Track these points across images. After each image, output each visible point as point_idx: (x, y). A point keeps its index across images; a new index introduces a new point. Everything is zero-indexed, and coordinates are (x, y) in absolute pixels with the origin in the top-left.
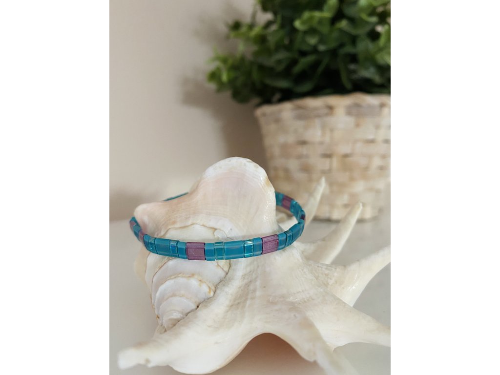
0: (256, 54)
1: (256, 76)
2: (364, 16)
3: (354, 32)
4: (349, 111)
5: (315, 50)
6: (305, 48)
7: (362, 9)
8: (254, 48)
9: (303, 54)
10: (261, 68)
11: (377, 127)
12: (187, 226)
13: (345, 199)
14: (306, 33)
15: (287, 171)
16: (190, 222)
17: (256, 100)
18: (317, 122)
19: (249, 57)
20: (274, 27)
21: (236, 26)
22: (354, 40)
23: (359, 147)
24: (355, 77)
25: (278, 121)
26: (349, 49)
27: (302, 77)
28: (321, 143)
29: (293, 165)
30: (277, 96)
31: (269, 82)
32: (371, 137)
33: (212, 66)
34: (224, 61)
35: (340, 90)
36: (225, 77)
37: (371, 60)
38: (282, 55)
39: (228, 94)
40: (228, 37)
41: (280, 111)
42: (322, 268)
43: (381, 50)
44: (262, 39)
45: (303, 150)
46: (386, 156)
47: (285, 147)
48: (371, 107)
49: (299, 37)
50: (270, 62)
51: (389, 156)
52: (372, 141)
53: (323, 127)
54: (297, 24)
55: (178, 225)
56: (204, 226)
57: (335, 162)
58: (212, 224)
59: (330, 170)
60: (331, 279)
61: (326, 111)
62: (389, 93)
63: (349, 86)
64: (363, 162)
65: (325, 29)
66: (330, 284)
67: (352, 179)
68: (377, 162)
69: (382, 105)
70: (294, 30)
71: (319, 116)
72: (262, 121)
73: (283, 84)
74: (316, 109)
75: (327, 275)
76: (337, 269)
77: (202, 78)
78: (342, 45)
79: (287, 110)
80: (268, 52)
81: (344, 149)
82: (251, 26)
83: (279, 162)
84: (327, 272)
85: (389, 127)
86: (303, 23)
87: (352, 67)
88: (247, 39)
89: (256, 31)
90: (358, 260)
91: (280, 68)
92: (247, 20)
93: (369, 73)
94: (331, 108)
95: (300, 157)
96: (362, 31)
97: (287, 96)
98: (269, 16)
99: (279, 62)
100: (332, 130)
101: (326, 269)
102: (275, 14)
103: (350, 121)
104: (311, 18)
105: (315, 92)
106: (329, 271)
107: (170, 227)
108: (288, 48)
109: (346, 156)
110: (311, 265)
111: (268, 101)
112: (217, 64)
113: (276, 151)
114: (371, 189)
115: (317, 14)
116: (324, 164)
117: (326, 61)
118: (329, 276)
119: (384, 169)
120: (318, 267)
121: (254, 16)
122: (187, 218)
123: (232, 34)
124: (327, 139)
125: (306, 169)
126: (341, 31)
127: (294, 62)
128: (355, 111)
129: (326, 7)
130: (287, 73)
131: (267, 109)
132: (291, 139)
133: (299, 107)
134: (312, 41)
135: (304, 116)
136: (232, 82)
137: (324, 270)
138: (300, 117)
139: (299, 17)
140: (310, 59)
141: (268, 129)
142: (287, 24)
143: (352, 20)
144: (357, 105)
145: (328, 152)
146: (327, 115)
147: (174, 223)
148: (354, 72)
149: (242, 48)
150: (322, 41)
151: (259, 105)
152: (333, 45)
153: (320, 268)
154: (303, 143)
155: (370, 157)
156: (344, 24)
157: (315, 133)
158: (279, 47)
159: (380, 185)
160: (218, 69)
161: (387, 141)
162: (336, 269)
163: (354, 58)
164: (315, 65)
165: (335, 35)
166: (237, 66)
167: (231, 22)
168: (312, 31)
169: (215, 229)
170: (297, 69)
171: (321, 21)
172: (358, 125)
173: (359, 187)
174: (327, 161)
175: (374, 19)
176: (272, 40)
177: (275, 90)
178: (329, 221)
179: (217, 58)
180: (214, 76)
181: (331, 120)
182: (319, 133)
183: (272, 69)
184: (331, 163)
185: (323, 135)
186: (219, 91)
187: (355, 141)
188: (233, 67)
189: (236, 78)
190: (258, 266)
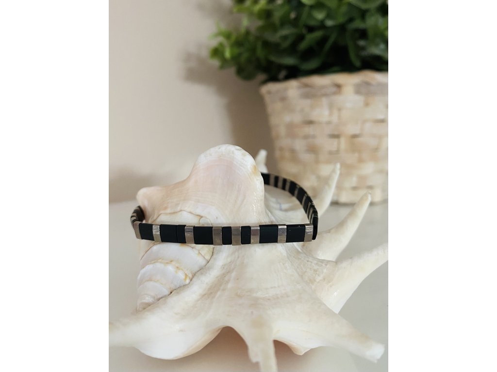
0: (262, 29)
1: (260, 53)
3: (363, 7)
4: (359, 90)
5: (322, 26)
6: (312, 23)
8: (260, 23)
9: (311, 29)
10: (266, 44)
12: (176, 212)
13: (353, 181)
14: (312, 7)
15: (293, 151)
16: (179, 209)
17: (262, 77)
18: (325, 101)
19: (254, 32)
22: (363, 14)
23: (368, 126)
24: (364, 53)
25: (283, 99)
26: (358, 24)
27: (308, 54)
28: (329, 123)
29: (299, 145)
30: (283, 74)
31: (273, 58)
32: (381, 117)
33: (214, 43)
34: (228, 36)
35: (349, 68)
36: (228, 54)
37: (381, 36)
38: (286, 31)
39: (232, 71)
40: (231, 12)
41: (286, 89)
42: (311, 262)
44: (267, 14)
45: (309, 130)
47: (291, 127)
48: (381, 85)
49: (306, 9)
50: (274, 37)
52: (381, 121)
53: (331, 107)
55: (169, 211)
56: (190, 213)
57: (343, 143)
58: (199, 211)
59: (338, 151)
60: (319, 275)
61: (334, 89)
63: (358, 63)
64: (373, 142)
65: (333, 4)
66: (317, 280)
67: (361, 161)
70: (301, 5)
71: (326, 95)
72: (267, 99)
73: (289, 61)
74: (323, 87)
75: (315, 271)
76: (328, 266)
77: (205, 54)
79: (292, 88)
80: (274, 28)
81: (352, 129)
84: (316, 267)
87: (362, 43)
88: (251, 14)
90: (351, 258)
91: (286, 44)
93: (379, 50)
94: (339, 86)
95: (306, 137)
96: (372, 6)
97: (293, 73)
99: (285, 38)
100: (340, 110)
101: (317, 264)
103: (359, 99)
105: (322, 70)
106: (318, 267)
107: (161, 212)
108: (295, 23)
109: (355, 136)
110: (300, 259)
111: (273, 78)
112: (221, 39)
113: (282, 131)
116: (330, 145)
117: (333, 37)
118: (318, 273)
120: (308, 261)
122: (177, 205)
123: (236, 8)
124: (335, 119)
125: (313, 150)
127: (301, 38)
128: (365, 90)
130: (292, 49)
131: (272, 87)
132: (297, 118)
133: (306, 86)
134: (320, 15)
135: (310, 94)
136: (235, 59)
137: (313, 264)
138: (306, 96)
140: (318, 34)
141: (274, 107)
144: (367, 84)
145: (336, 133)
146: (335, 93)
147: (166, 208)
148: (363, 48)
149: (247, 23)
150: (329, 16)
151: (265, 82)
152: (341, 20)
153: (310, 263)
154: (310, 123)
155: (381, 137)
157: (322, 113)
158: (285, 21)
160: (221, 45)
162: (326, 265)
163: (363, 34)
164: (323, 41)
165: (344, 9)
166: (241, 41)
168: (319, 5)
169: (202, 217)
170: (303, 45)
172: (367, 104)
173: (369, 168)
174: (335, 141)
176: (277, 15)
177: (280, 67)
178: (336, 203)
179: (220, 34)
180: (217, 52)
181: (339, 99)
182: (326, 113)
183: (277, 45)
184: (339, 144)
185: (331, 114)
186: (222, 67)
187: (364, 122)
188: (238, 44)
189: (240, 55)
190: (238, 257)
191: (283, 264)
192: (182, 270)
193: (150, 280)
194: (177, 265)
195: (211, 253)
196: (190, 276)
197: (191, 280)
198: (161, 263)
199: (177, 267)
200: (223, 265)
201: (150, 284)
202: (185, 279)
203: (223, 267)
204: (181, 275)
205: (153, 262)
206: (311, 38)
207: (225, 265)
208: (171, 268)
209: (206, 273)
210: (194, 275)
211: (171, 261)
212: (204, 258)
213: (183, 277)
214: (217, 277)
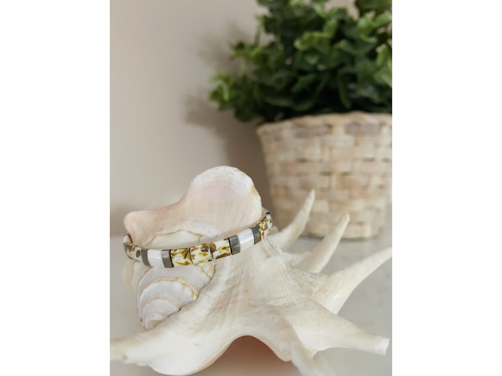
0: (257, 73)
1: (257, 94)
2: (363, 37)
3: (353, 52)
4: (348, 130)
5: (315, 70)
6: (306, 68)
7: (362, 30)
8: (254, 67)
9: (302, 73)
10: (263, 87)
11: (377, 146)
12: (174, 233)
14: (305, 53)
15: (287, 188)
16: (177, 229)
17: (259, 119)
18: (317, 140)
19: (253, 78)
21: (240, 46)
22: (353, 59)
23: (358, 165)
24: (354, 96)
25: (278, 139)
26: (348, 69)
27: (302, 96)
28: (321, 161)
29: (293, 182)
30: (280, 115)
31: (270, 101)
32: (370, 156)
33: (214, 86)
34: (226, 80)
35: (341, 109)
36: (226, 96)
37: (369, 79)
38: (282, 74)
39: (230, 113)
40: (232, 58)
41: (281, 130)
43: (378, 69)
44: (263, 58)
45: (302, 168)
46: (387, 175)
47: (285, 165)
48: (369, 125)
49: (299, 56)
50: (270, 81)
51: (390, 175)
52: (371, 160)
53: (323, 145)
54: (298, 44)
55: (165, 232)
56: (190, 232)
57: (334, 180)
58: (199, 231)
59: (329, 189)
60: (315, 287)
61: (325, 129)
62: (390, 112)
63: (348, 105)
64: (363, 180)
65: (324, 49)
66: (314, 291)
67: (351, 197)
68: (376, 181)
69: (382, 125)
70: (295, 50)
71: (318, 135)
72: (264, 139)
73: (284, 103)
74: (315, 127)
75: (311, 283)
76: (322, 278)
77: (205, 97)
78: (342, 65)
79: (286, 128)
80: (269, 71)
81: (343, 167)
82: (254, 47)
83: (278, 179)
84: (311, 280)
85: (391, 146)
86: (303, 43)
87: (352, 86)
88: (248, 58)
89: (257, 51)
90: (343, 269)
91: (280, 87)
92: (251, 40)
93: (368, 92)
94: (330, 126)
95: (299, 175)
96: (361, 52)
97: (289, 114)
99: (280, 81)
100: (331, 149)
101: (311, 277)
102: (276, 35)
103: (349, 139)
104: (311, 38)
105: (314, 111)
106: (313, 280)
107: (157, 234)
108: (289, 68)
109: (345, 174)
110: (295, 273)
111: (270, 120)
112: (220, 83)
113: (277, 169)
114: (370, 208)
115: (317, 35)
116: (324, 182)
117: (325, 79)
118: (313, 284)
119: (385, 188)
120: (302, 275)
121: (257, 37)
124: (326, 157)
125: (305, 186)
126: (341, 51)
127: (294, 81)
128: (354, 130)
129: (325, 28)
130: (286, 92)
131: (269, 128)
132: (290, 157)
133: (300, 126)
134: (312, 60)
135: (304, 134)
136: (233, 101)
137: (308, 277)
138: (300, 136)
139: (300, 37)
140: (310, 78)
141: (270, 147)
142: (287, 42)
143: (352, 41)
144: (357, 124)
145: (327, 170)
146: (326, 133)
147: (161, 229)
148: (353, 91)
149: (244, 67)
150: (321, 61)
151: (260, 124)
152: (333, 64)
153: (305, 276)
154: (303, 161)
155: (369, 175)
156: (343, 44)
157: (314, 151)
158: (280, 65)
159: (381, 204)
160: (220, 88)
161: (388, 161)
163: (353, 78)
164: (314, 85)
165: (335, 55)
166: (239, 85)
167: (235, 42)
168: (312, 51)
170: (297, 88)
171: (320, 41)
172: (357, 144)
173: (359, 205)
174: (327, 179)
175: (373, 40)
177: (278, 109)
179: (220, 77)
180: (216, 95)
181: (330, 139)
182: (318, 151)
183: (272, 88)
184: (330, 181)
185: (322, 152)
186: (221, 109)
187: (354, 160)
188: (235, 87)
189: (238, 97)
190: (242, 272)
191: (286, 276)
192: (188, 286)
193: (157, 298)
194: (183, 282)
195: (213, 270)
196: (196, 292)
197: (198, 297)
198: (166, 280)
199: (184, 284)
200: (227, 281)
201: (159, 302)
202: (192, 296)
203: (227, 282)
204: (188, 292)
205: (157, 280)
206: (304, 81)
207: (229, 280)
208: (177, 286)
209: (212, 289)
210: (199, 292)
211: (177, 279)
212: (207, 275)
213: (190, 293)
214: (223, 292)
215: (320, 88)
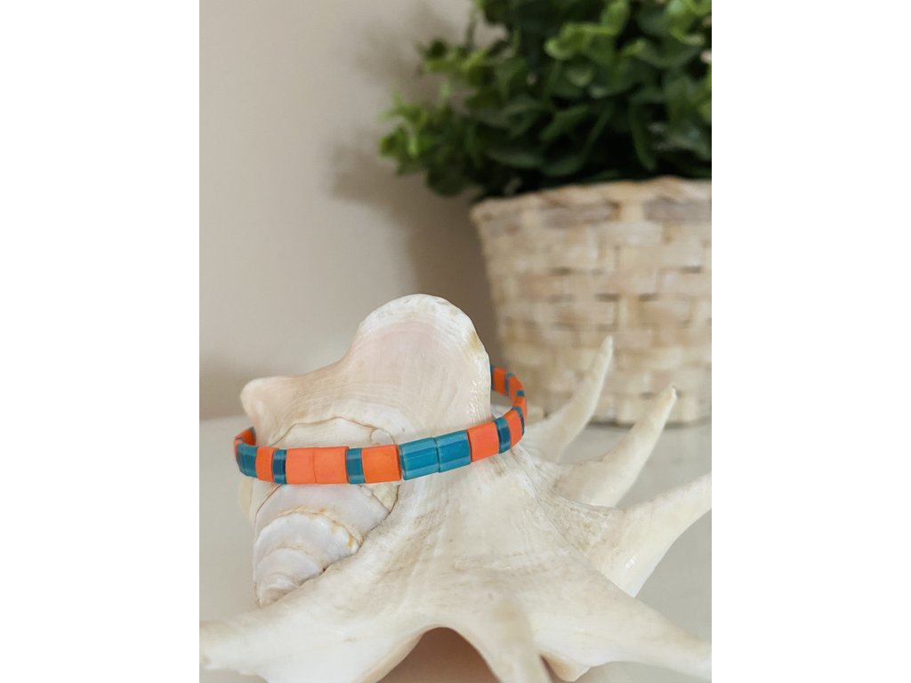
0: (474, 103)
1: (472, 145)
2: (677, 33)
3: (660, 62)
4: (650, 213)
5: (585, 97)
6: (566, 92)
7: (674, 21)
8: (471, 92)
9: (563, 103)
10: (483, 130)
11: (705, 243)
12: (324, 422)
13: (645, 382)
14: (567, 63)
15: (531, 325)
16: (329, 415)
17: (473, 191)
18: (590, 233)
19: (461, 110)
20: (508, 53)
21: (437, 50)
22: (659, 77)
23: (671, 280)
24: (661, 146)
25: (514, 229)
26: (650, 95)
27: (560, 148)
28: (598, 273)
29: (543, 314)
30: (515, 183)
31: (495, 155)
32: (694, 262)
33: (389, 127)
34: (413, 116)
35: (634, 172)
36: (413, 148)
37: (692, 116)
38: (521, 106)
39: (419, 178)
40: (420, 72)
41: (518, 211)
42: (579, 512)
44: (484, 76)
45: (562, 286)
47: (527, 280)
48: (691, 204)
49: (556, 68)
50: (497, 118)
52: (697, 271)
53: (601, 245)
54: (552, 47)
55: (309, 419)
57: (625, 311)
59: (615, 325)
60: (594, 534)
61: (607, 211)
63: (650, 164)
64: (679, 309)
65: (604, 57)
66: (592, 543)
67: (657, 343)
68: (704, 310)
70: (546, 59)
71: (592, 222)
72: (485, 230)
73: (525, 160)
74: (586, 207)
75: (587, 526)
76: (610, 517)
77: (371, 147)
78: (637, 87)
79: (530, 209)
80: (497, 100)
81: (641, 285)
82: (465, 51)
83: (513, 306)
84: (588, 520)
86: (562, 46)
87: (657, 128)
88: (457, 75)
89: (474, 58)
90: (652, 501)
91: (519, 130)
92: (459, 39)
93: (689, 140)
94: (615, 206)
95: (555, 299)
96: (677, 61)
97: (532, 182)
98: (498, 32)
99: (518, 118)
100: (617, 248)
101: (588, 514)
102: (510, 27)
103: (653, 230)
104: (578, 37)
105: (583, 177)
106: (591, 519)
108: (534, 92)
109: (645, 298)
110: (558, 505)
111: (496, 192)
112: (400, 120)
113: (511, 288)
114: (695, 364)
115: (589, 30)
116: (604, 313)
117: (605, 116)
118: (591, 529)
120: (572, 509)
121: (470, 32)
122: (325, 407)
123: (428, 66)
124: (609, 265)
125: (569, 323)
126: (635, 60)
127: (546, 119)
128: (663, 213)
129: (605, 17)
130: (530, 139)
131: (493, 207)
132: (539, 264)
133: (555, 204)
134: (581, 79)
135: (565, 221)
136: (426, 155)
137: (582, 515)
138: (556, 223)
139: (556, 34)
140: (576, 112)
141: (496, 245)
142: (532, 48)
143: (657, 41)
144: (667, 201)
145: (612, 291)
146: (607, 219)
147: (304, 414)
148: (660, 138)
149: (447, 91)
150: (598, 80)
151: (480, 199)
152: (619, 86)
153: (576, 513)
154: (564, 272)
156: (639, 47)
157: (584, 253)
158: (517, 88)
160: (401, 131)
163: (659, 112)
164: (585, 126)
165: (623, 67)
166: (438, 126)
167: (427, 43)
168: (579, 60)
169: (375, 428)
170: (550, 133)
171: (595, 42)
172: (667, 239)
173: (672, 358)
174: (610, 307)
175: (698, 39)
176: (504, 77)
177: (509, 172)
178: (613, 424)
179: (400, 111)
180: (392, 144)
181: (615, 229)
182: (593, 253)
183: (503, 132)
184: (617, 311)
185: (601, 256)
186: (401, 172)
187: (663, 271)
188: (431, 129)
189: (434, 149)
190: (448, 502)
191: (532, 513)
192: (344, 526)
193: (283, 546)
194: (334, 517)
195: (394, 496)
196: (359, 537)
197: (360, 546)
198: (302, 513)
199: (334, 522)
200: (418, 518)
201: (285, 554)
202: (350, 545)
203: (419, 520)
204: (341, 536)
205: (286, 513)
206: (564, 119)
207: (422, 517)
208: (322, 524)
209: (388, 532)
210: (365, 537)
211: (323, 510)
212: (382, 504)
213: (346, 539)
214: (409, 539)
215: (595, 133)
